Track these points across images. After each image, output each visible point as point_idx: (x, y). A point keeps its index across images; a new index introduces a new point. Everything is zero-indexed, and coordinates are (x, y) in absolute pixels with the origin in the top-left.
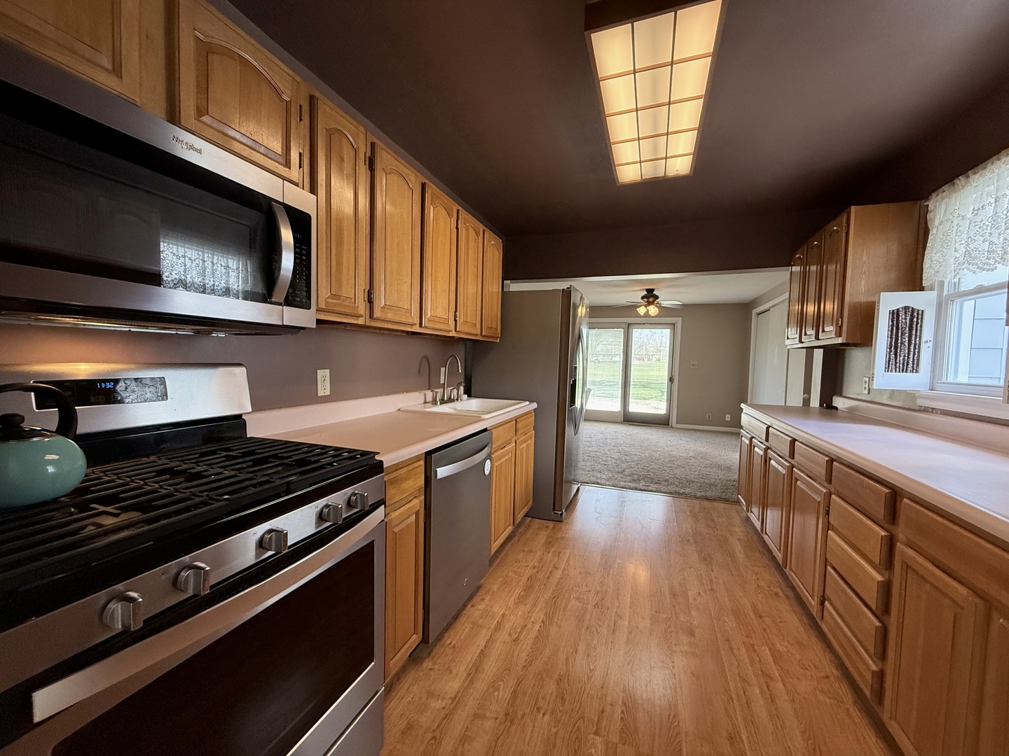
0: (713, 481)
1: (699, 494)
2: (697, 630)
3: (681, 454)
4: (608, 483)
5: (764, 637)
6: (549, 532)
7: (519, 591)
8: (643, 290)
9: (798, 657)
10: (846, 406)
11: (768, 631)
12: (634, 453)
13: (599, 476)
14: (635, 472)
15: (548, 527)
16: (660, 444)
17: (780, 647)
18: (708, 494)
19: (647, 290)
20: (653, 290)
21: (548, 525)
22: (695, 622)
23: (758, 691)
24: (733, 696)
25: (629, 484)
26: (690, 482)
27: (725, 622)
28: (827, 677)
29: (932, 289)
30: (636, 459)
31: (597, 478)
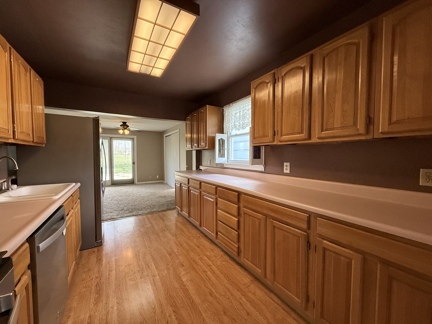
0: (162, 203)
1: (160, 210)
2: (184, 263)
3: (145, 195)
4: (118, 217)
5: (203, 253)
6: (96, 254)
7: (93, 296)
8: (120, 122)
9: (213, 254)
10: (204, 169)
11: (203, 251)
12: (124, 199)
13: (111, 215)
14: (129, 208)
15: (94, 251)
16: (134, 193)
17: (208, 254)
18: (163, 209)
19: (123, 122)
20: (126, 123)
21: (94, 250)
22: (182, 261)
23: (210, 273)
24: (204, 279)
25: (129, 214)
26: (154, 206)
27: (190, 255)
28: (222, 256)
29: (226, 134)
30: (126, 202)
31: (111, 216)
